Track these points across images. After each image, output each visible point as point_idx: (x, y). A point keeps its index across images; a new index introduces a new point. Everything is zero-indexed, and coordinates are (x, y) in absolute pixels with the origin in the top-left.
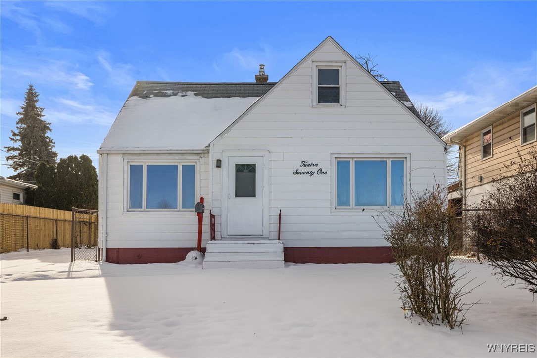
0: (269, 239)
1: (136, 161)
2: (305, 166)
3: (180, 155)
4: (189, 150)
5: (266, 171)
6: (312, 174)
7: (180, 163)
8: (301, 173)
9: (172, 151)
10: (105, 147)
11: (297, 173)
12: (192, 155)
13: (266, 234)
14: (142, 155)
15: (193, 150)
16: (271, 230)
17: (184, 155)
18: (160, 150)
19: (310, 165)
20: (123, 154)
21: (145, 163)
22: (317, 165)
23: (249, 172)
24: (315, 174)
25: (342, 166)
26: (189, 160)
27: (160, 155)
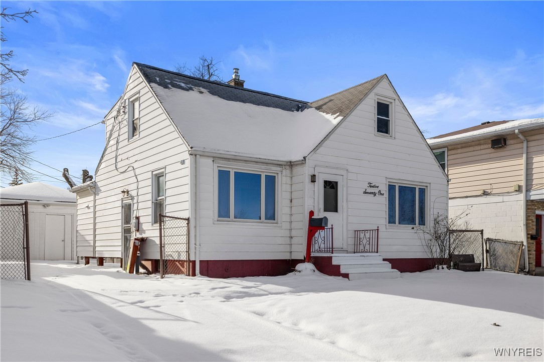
0: (347, 252)
1: (226, 166)
2: (371, 186)
3: (265, 164)
4: (275, 160)
5: (345, 189)
6: (375, 194)
7: (263, 171)
8: (368, 193)
9: (261, 160)
10: (196, 147)
11: (365, 193)
12: (275, 165)
13: (345, 247)
14: (231, 160)
15: (278, 161)
16: (349, 243)
17: (269, 165)
18: (251, 157)
19: (373, 187)
20: (214, 157)
21: (233, 168)
22: (378, 187)
23: (330, 188)
24: (377, 194)
25: (391, 188)
26: (273, 170)
27: (248, 162)
